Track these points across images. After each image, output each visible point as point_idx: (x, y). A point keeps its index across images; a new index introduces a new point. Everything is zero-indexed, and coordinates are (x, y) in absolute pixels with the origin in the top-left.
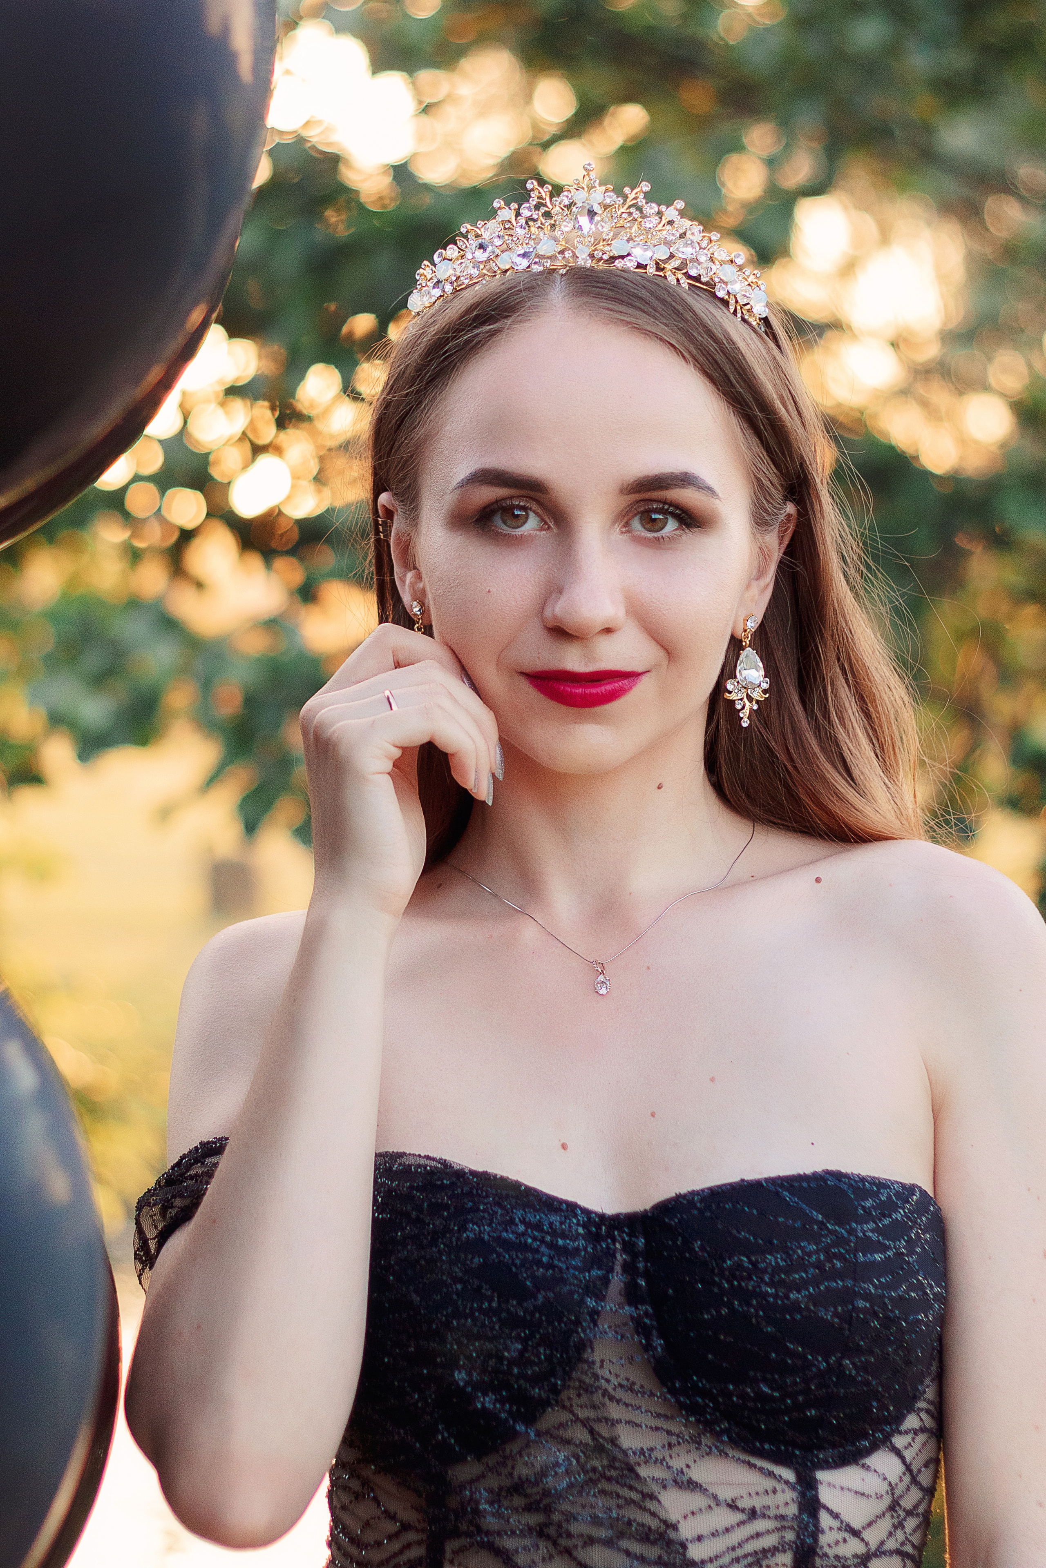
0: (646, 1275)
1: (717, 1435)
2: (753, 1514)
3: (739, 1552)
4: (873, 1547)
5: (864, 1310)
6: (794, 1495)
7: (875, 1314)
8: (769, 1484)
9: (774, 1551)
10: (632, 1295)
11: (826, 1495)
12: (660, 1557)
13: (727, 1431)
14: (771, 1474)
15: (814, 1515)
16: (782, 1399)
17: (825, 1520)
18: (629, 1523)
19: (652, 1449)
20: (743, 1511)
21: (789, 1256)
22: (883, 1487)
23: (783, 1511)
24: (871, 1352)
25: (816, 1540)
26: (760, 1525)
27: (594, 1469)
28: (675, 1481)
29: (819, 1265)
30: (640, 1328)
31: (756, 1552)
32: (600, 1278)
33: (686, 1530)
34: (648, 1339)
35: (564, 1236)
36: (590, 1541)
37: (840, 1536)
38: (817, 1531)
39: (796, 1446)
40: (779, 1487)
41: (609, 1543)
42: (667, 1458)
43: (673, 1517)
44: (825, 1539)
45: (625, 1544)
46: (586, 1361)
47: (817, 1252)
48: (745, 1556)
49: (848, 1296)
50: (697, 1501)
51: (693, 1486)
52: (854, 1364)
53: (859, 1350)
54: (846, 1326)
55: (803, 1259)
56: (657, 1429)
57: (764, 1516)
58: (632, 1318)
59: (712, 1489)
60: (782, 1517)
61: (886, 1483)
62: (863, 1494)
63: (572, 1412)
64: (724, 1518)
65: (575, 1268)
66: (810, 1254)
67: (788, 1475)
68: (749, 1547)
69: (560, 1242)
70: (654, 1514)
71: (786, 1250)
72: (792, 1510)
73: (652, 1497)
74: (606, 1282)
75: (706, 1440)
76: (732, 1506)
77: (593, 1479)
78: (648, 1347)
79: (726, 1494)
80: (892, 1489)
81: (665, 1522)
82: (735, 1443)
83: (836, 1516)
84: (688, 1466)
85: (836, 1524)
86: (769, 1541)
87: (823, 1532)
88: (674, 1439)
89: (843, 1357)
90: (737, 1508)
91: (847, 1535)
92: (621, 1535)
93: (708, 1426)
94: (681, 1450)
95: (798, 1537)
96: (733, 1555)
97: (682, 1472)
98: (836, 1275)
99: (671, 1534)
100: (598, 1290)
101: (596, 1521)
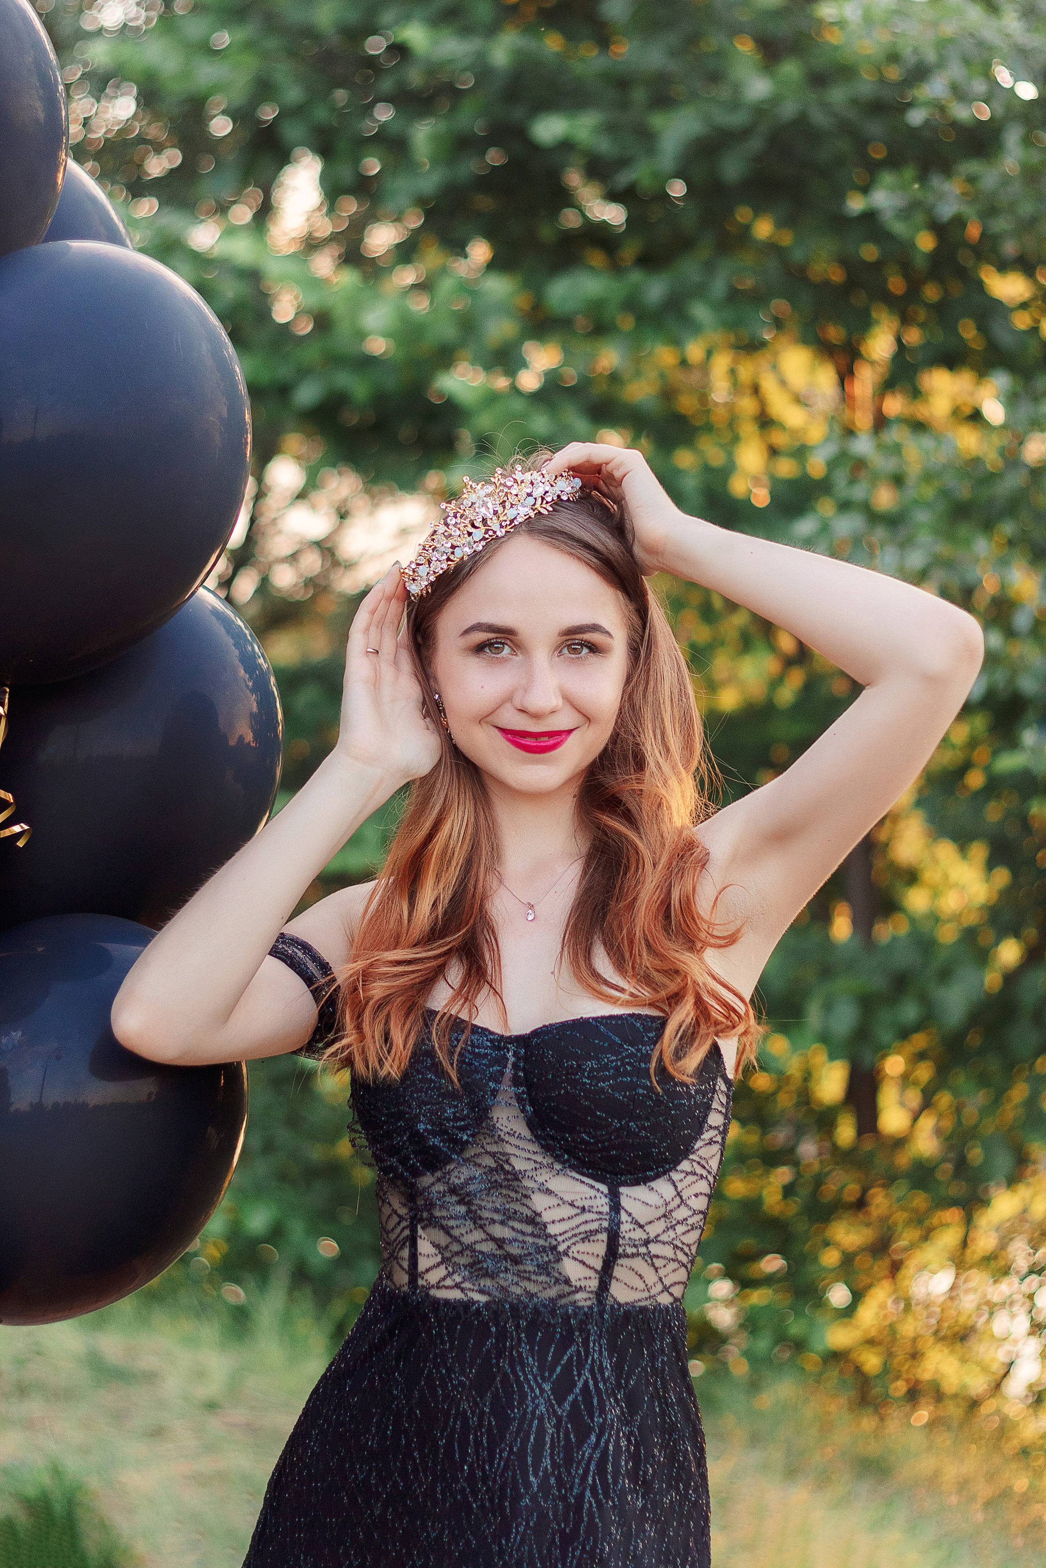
0: (524, 1070)
1: (563, 1163)
2: (583, 1209)
3: (576, 1231)
4: (652, 1236)
5: (643, 1095)
6: (607, 1200)
7: (651, 1098)
8: (593, 1193)
9: (597, 1231)
10: (516, 1081)
11: (624, 1202)
12: (533, 1232)
13: (568, 1161)
14: (592, 1187)
15: (618, 1212)
16: (596, 1143)
17: (624, 1217)
18: (515, 1212)
19: (525, 1171)
20: (578, 1207)
21: (599, 1063)
22: (661, 1202)
23: (600, 1209)
24: (648, 1119)
25: (619, 1228)
26: (588, 1216)
27: (496, 1181)
28: (539, 1189)
29: (617, 1069)
30: (519, 1099)
31: (586, 1232)
32: (498, 1071)
33: (546, 1217)
34: (524, 1106)
35: (478, 1047)
36: (493, 1221)
37: (632, 1227)
38: (619, 1223)
39: (607, 1172)
40: (599, 1195)
41: (502, 1223)
42: (535, 1176)
43: (539, 1210)
44: (624, 1228)
45: (511, 1223)
46: (488, 1118)
47: (616, 1061)
48: (580, 1233)
49: (633, 1086)
50: (552, 1201)
51: (549, 1192)
52: (637, 1126)
53: (639, 1117)
54: (631, 1103)
55: (608, 1064)
56: (529, 1159)
57: (590, 1211)
58: (516, 1094)
59: (560, 1195)
60: (600, 1213)
61: (663, 1200)
62: (647, 1204)
63: (483, 1147)
64: (567, 1211)
65: (485, 1065)
66: (612, 1062)
67: (604, 1188)
68: (582, 1229)
69: (477, 1050)
70: (528, 1207)
71: (598, 1060)
72: (606, 1209)
73: (527, 1197)
74: (502, 1074)
75: (557, 1166)
76: (572, 1204)
77: (496, 1185)
78: (523, 1111)
79: (568, 1198)
80: (666, 1204)
81: (534, 1212)
82: (573, 1168)
83: (630, 1215)
84: (546, 1181)
85: (630, 1219)
86: (594, 1226)
87: (622, 1223)
88: (538, 1166)
89: (630, 1121)
90: (575, 1206)
91: (636, 1226)
92: (509, 1218)
93: (557, 1158)
94: (544, 1171)
95: (609, 1225)
96: (573, 1232)
97: (543, 1184)
98: (626, 1074)
99: (538, 1219)
100: (497, 1078)
101: (497, 1211)
